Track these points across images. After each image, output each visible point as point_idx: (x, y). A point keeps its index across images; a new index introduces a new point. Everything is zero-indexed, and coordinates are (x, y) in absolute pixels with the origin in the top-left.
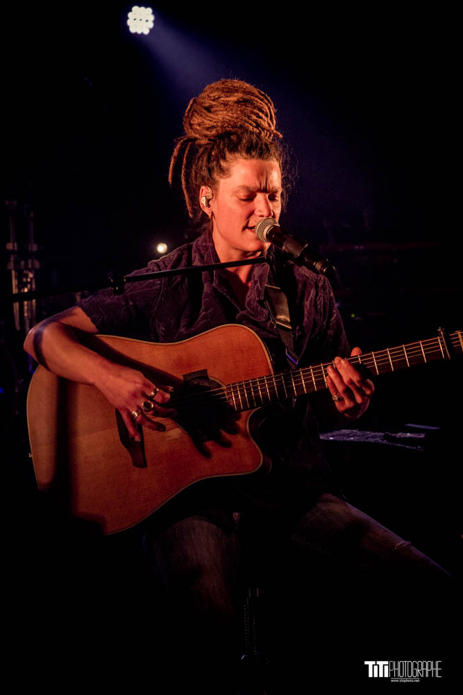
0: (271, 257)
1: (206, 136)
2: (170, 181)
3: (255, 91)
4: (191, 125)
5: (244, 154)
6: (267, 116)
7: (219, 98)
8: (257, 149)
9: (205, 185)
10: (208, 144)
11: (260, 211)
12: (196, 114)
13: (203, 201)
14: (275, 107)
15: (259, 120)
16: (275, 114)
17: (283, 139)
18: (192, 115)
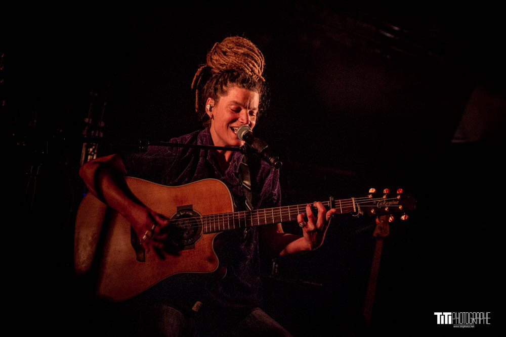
0: (243, 149)
1: (219, 69)
2: (192, 87)
3: (256, 49)
4: (211, 59)
6: (259, 66)
7: (233, 48)
8: (247, 84)
9: (211, 97)
10: (218, 73)
11: (242, 120)
12: (216, 54)
13: (208, 107)
14: (265, 62)
15: (254, 68)
16: (264, 66)
17: (265, 82)
18: (214, 54)
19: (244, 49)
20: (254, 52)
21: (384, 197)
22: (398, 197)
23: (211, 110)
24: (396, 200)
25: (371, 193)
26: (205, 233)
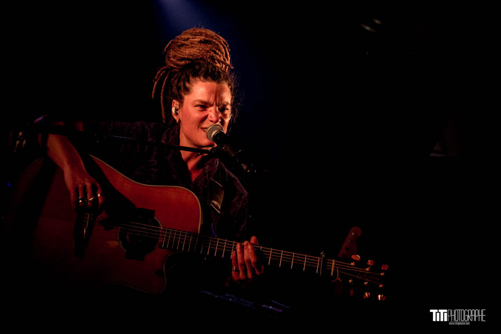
2: (153, 96)
5: (202, 78)
7: (188, 39)
9: (176, 99)
11: (211, 118)
21: (367, 269)
22: (382, 274)
24: (380, 276)
25: (354, 260)
26: (160, 247)
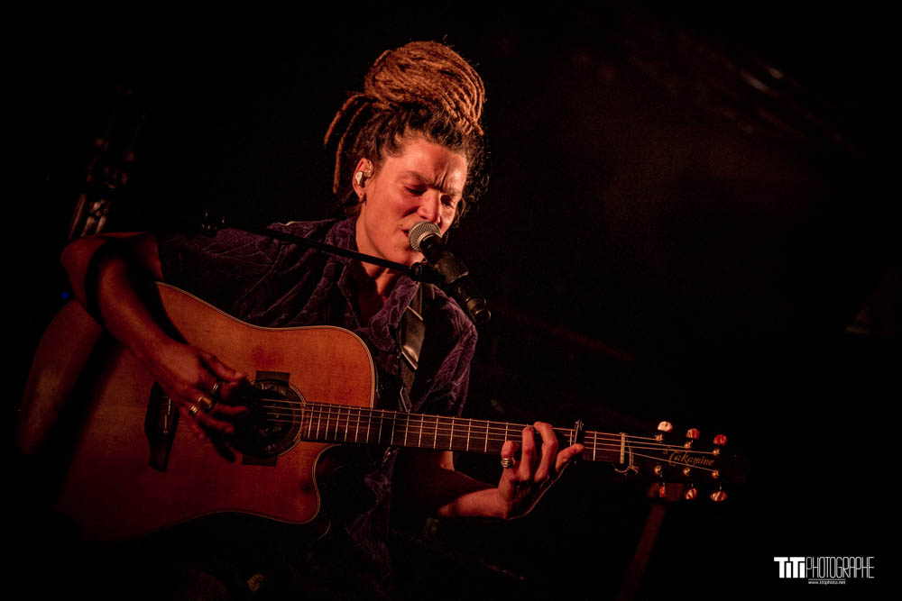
0: (417, 270)
1: (389, 99)
2: (326, 140)
3: (469, 68)
4: (375, 80)
6: (472, 102)
7: (421, 59)
8: (445, 134)
9: (367, 158)
10: (388, 110)
11: (425, 211)
12: (385, 69)
13: (358, 177)
14: (486, 96)
15: (462, 103)
16: (483, 105)
17: (483, 137)
18: (381, 69)
19: (443, 61)
20: (464, 70)
21: (687, 446)
22: (715, 452)
23: (363, 185)
24: (711, 457)
25: (661, 432)
26: (304, 439)
